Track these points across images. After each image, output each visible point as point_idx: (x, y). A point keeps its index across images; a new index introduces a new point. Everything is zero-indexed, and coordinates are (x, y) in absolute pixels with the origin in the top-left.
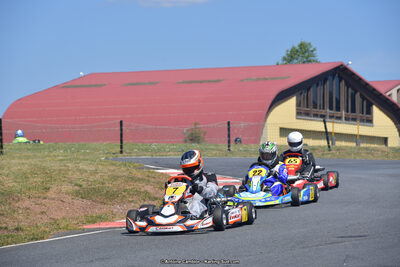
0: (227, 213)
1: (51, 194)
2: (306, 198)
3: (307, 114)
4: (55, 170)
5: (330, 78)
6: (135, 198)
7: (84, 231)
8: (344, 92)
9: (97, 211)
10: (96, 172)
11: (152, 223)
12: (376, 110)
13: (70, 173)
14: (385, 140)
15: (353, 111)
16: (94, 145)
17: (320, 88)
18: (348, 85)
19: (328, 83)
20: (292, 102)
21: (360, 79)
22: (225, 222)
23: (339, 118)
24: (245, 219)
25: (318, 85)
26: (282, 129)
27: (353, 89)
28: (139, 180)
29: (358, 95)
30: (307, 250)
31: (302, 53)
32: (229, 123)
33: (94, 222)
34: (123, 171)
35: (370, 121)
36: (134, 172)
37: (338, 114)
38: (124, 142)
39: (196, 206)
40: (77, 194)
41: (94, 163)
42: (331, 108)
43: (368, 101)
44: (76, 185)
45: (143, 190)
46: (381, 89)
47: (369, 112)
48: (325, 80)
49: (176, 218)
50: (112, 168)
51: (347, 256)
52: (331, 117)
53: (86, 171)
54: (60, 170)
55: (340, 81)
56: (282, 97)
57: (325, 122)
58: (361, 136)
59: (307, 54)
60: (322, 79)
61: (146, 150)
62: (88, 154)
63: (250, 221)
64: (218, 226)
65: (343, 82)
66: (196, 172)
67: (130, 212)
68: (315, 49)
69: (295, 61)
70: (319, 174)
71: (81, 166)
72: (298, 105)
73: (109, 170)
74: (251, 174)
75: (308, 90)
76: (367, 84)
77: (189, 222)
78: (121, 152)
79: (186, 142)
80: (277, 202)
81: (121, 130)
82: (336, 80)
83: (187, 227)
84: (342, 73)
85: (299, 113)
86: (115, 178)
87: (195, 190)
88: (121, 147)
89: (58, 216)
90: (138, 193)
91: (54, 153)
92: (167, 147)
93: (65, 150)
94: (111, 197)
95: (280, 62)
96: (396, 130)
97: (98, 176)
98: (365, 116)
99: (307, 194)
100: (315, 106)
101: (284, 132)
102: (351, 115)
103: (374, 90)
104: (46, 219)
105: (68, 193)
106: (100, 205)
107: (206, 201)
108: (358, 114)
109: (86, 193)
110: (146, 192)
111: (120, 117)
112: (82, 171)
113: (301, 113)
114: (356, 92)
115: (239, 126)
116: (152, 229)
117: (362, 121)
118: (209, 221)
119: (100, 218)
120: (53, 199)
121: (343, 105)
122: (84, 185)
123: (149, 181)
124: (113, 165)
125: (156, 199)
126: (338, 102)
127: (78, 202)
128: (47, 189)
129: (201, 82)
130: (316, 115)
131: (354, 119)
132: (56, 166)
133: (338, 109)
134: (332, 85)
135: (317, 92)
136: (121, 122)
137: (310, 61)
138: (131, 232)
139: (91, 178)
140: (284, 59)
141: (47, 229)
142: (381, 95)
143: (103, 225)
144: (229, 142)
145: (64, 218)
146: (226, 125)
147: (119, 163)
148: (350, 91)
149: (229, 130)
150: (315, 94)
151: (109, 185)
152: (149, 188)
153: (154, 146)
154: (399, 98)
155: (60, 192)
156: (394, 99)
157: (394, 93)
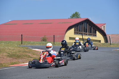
3: (77, 33)
4: (1, 49)
6: (26, 57)
7: (10, 67)
8: (88, 27)
9: (14, 61)
10: (14, 50)
12: (97, 32)
13: (6, 50)
14: (100, 41)
15: (91, 32)
18: (89, 25)
20: (73, 30)
21: (93, 23)
23: (87, 34)
25: (80, 25)
26: (70, 38)
27: (91, 26)
28: (27, 52)
29: (92, 28)
30: (76, 73)
31: (76, 15)
33: (13, 64)
34: (22, 49)
35: (96, 35)
36: (26, 50)
37: (86, 33)
40: (8, 56)
41: (14, 47)
42: (84, 32)
43: (95, 30)
44: (8, 53)
45: (28, 55)
46: (99, 26)
47: (95, 33)
48: (83, 24)
50: (18, 48)
51: (88, 74)
52: (84, 34)
53: (11, 49)
54: (3, 49)
55: (87, 24)
56: (70, 28)
57: (82, 36)
58: (93, 40)
60: (82, 23)
61: (29, 43)
62: (12, 44)
68: (80, 14)
69: (74, 18)
71: (9, 48)
72: (75, 30)
75: (78, 26)
76: (95, 25)
78: (22, 44)
79: (41, 41)
81: (22, 37)
84: (88, 21)
85: (75, 33)
86: (20, 51)
88: (22, 42)
89: (2, 62)
90: (27, 56)
91: (1, 44)
92: (36, 42)
93: (5, 43)
94: (19, 57)
95: (70, 18)
96: (103, 38)
97: (15, 51)
98: (94, 34)
100: (80, 31)
101: (71, 38)
102: (90, 34)
103: (97, 26)
105: (5, 56)
106: (15, 59)
108: (92, 33)
109: (11, 56)
110: (29, 56)
111: (22, 33)
112: (10, 49)
114: (92, 27)
115: (57, 36)
117: (93, 35)
119: (15, 63)
120: (1, 57)
121: (88, 31)
122: (10, 53)
123: (30, 52)
125: (32, 58)
126: (86, 30)
127: (8, 58)
130: (80, 34)
131: (91, 35)
132: (2, 48)
133: (86, 32)
134: (85, 25)
136: (22, 35)
137: (78, 18)
139: (13, 51)
140: (71, 17)
142: (99, 28)
143: (16, 65)
144: (54, 41)
145: (4, 63)
146: (53, 36)
147: (21, 47)
148: (90, 26)
149: (54, 37)
150: (80, 27)
151: (18, 53)
152: (30, 54)
153: (32, 42)
154: (104, 29)
155: (3, 55)
156: (103, 29)
157: (103, 27)
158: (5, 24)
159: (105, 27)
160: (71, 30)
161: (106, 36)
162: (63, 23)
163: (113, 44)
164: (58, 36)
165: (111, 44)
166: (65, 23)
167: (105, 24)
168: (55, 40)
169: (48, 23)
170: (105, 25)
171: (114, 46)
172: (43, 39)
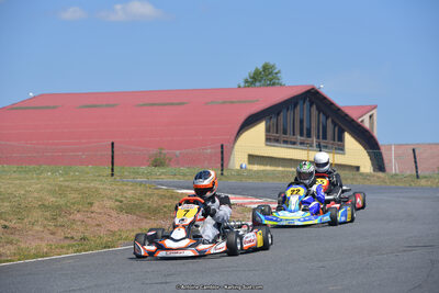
0: (241, 237)
2: (343, 219)
3: (277, 141)
5: (301, 102)
8: (315, 118)
11: (161, 247)
12: (348, 137)
14: (358, 168)
15: (325, 137)
17: (290, 114)
18: (318, 109)
19: (298, 107)
20: (261, 128)
21: (332, 104)
22: (239, 247)
23: (310, 145)
24: (260, 244)
25: (288, 109)
26: (250, 156)
27: (324, 114)
29: (329, 122)
31: (265, 75)
35: (341, 149)
37: (309, 140)
39: (208, 229)
42: (301, 135)
43: (339, 127)
46: (353, 114)
47: (341, 139)
48: (295, 106)
49: (186, 242)
52: (302, 144)
55: (311, 106)
56: (250, 122)
60: (292, 103)
63: (266, 247)
64: (232, 251)
65: (314, 106)
66: (209, 194)
67: (137, 236)
68: (279, 72)
69: (258, 84)
70: (346, 195)
72: (268, 130)
74: (288, 193)
75: (278, 114)
76: (339, 109)
77: (201, 247)
80: (316, 221)
82: (307, 103)
83: (199, 251)
84: (313, 97)
85: (268, 139)
87: (208, 212)
88: (112, 170)
96: (368, 158)
98: (337, 143)
99: (345, 214)
100: (285, 132)
101: (253, 158)
102: (322, 142)
103: (347, 115)
107: (218, 225)
108: (329, 140)
111: (76, 142)
113: (271, 139)
114: (327, 118)
115: (205, 152)
116: (162, 254)
118: (222, 246)
121: (314, 132)
122: (124, 200)
129: (163, 105)
130: (285, 142)
131: (326, 147)
133: (309, 135)
134: (303, 110)
135: (287, 117)
137: (274, 84)
138: (139, 257)
142: (353, 120)
148: (322, 117)
150: (285, 119)
154: (372, 123)
156: (367, 125)
157: (366, 118)
158: (13, 108)
159: (375, 117)
160: (252, 129)
162: (224, 103)
164: (209, 151)
166: (232, 102)
167: (375, 107)
169: (172, 104)
170: (373, 111)
172: (155, 161)
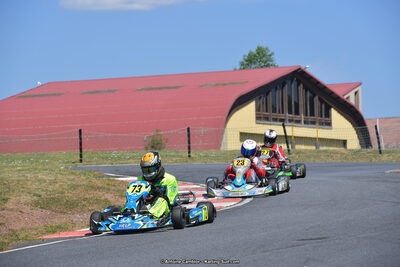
1: (9, 205)
3: (267, 119)
4: (13, 181)
5: (289, 82)
6: (95, 207)
7: (43, 241)
8: (302, 97)
9: (56, 221)
10: (55, 182)
12: (334, 113)
13: (29, 183)
14: (344, 143)
15: (312, 114)
16: (53, 154)
17: (278, 94)
18: (306, 89)
19: (286, 87)
20: (251, 107)
21: (317, 83)
23: (299, 122)
25: (276, 88)
26: (241, 134)
27: (311, 92)
28: (99, 188)
29: (316, 99)
30: (268, 254)
31: (259, 57)
32: (188, 130)
33: (54, 232)
34: (82, 180)
35: (329, 124)
36: (94, 180)
37: (297, 118)
38: (84, 150)
40: (36, 204)
41: (53, 173)
42: (290, 112)
43: (326, 104)
44: (35, 195)
45: (103, 198)
46: (339, 92)
47: (328, 115)
48: (284, 86)
50: (72, 177)
51: (308, 259)
52: (290, 121)
53: (45, 181)
54: (18, 181)
55: (299, 84)
56: (241, 102)
57: (284, 126)
58: (320, 139)
59: (264, 59)
60: (280, 83)
61: (106, 158)
62: (47, 164)
65: (301, 85)
68: (272, 54)
69: (253, 66)
71: (40, 176)
72: (258, 109)
73: (69, 180)
75: (267, 94)
76: (325, 87)
78: (81, 161)
79: (146, 149)
81: (81, 139)
82: (294, 84)
84: (300, 77)
85: (258, 118)
86: (74, 187)
88: (81, 156)
89: (16, 226)
90: (98, 201)
91: (12, 164)
92: (128, 155)
93: (24, 160)
94: (71, 206)
95: (238, 68)
96: (355, 132)
97: (57, 185)
98: (324, 119)
100: (274, 110)
101: (244, 136)
102: (310, 118)
103: (332, 93)
104: (4, 231)
105: (26, 204)
106: (59, 215)
108: (317, 117)
109: (44, 203)
110: (106, 200)
111: (79, 126)
112: (41, 181)
113: (260, 118)
114: (314, 95)
115: (199, 132)
117: (321, 124)
119: (60, 228)
120: (12, 210)
121: (301, 109)
122: (43, 194)
123: (109, 189)
124: (72, 173)
126: (297, 105)
127: (38, 212)
128: (6, 200)
129: (160, 89)
130: (275, 120)
131: (313, 123)
132: (14, 176)
133: (297, 113)
134: (290, 89)
135: (276, 96)
136: (80, 131)
137: (268, 66)
139: (51, 188)
140: (242, 64)
141: (6, 241)
142: (339, 97)
143: (63, 235)
144: (189, 148)
145: (23, 229)
146: (186, 131)
147: (78, 172)
148: (309, 94)
149: (189, 136)
150: (274, 97)
151: (68, 195)
152: (109, 196)
153: (115, 154)
154: (357, 100)
155: (19, 203)
156: (352, 101)
157: (351, 95)
159: (360, 93)
160: (244, 109)
161: (364, 124)
162: (217, 85)
163: (388, 152)
164: (202, 131)
165: (380, 152)
166: (224, 85)
167: (360, 84)
168: (192, 145)
170: (359, 88)
171: (391, 158)
172: (153, 141)
